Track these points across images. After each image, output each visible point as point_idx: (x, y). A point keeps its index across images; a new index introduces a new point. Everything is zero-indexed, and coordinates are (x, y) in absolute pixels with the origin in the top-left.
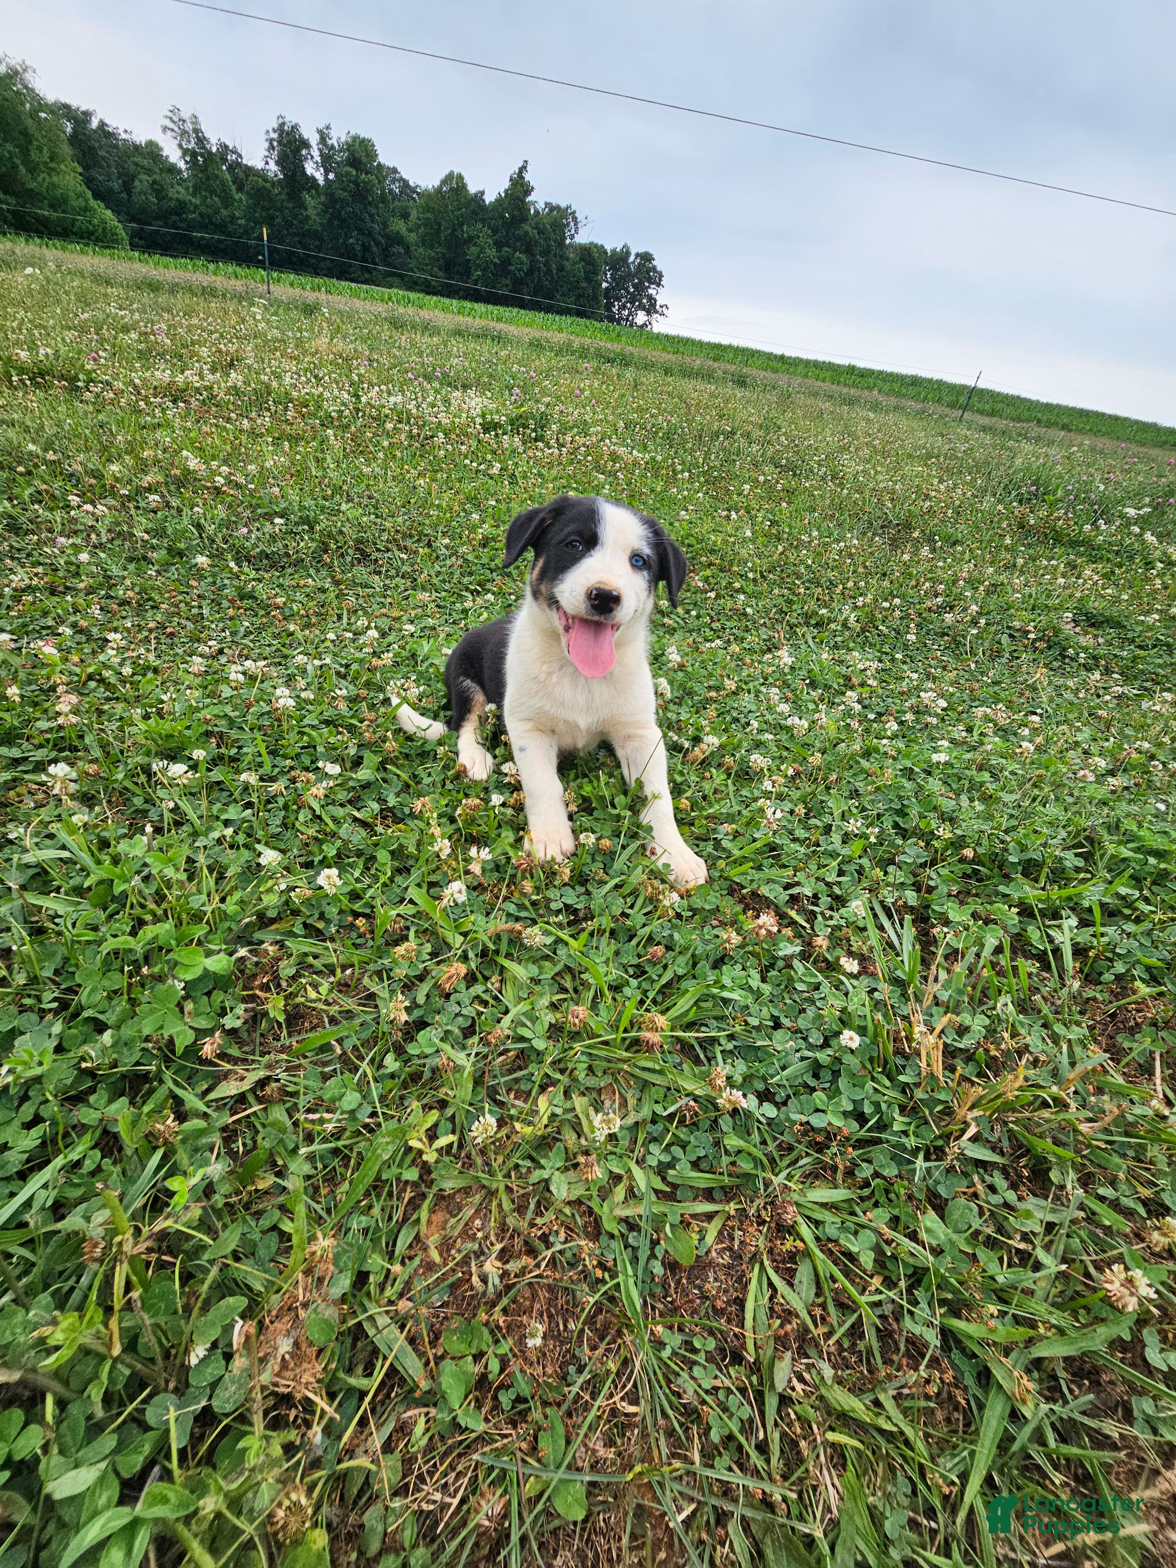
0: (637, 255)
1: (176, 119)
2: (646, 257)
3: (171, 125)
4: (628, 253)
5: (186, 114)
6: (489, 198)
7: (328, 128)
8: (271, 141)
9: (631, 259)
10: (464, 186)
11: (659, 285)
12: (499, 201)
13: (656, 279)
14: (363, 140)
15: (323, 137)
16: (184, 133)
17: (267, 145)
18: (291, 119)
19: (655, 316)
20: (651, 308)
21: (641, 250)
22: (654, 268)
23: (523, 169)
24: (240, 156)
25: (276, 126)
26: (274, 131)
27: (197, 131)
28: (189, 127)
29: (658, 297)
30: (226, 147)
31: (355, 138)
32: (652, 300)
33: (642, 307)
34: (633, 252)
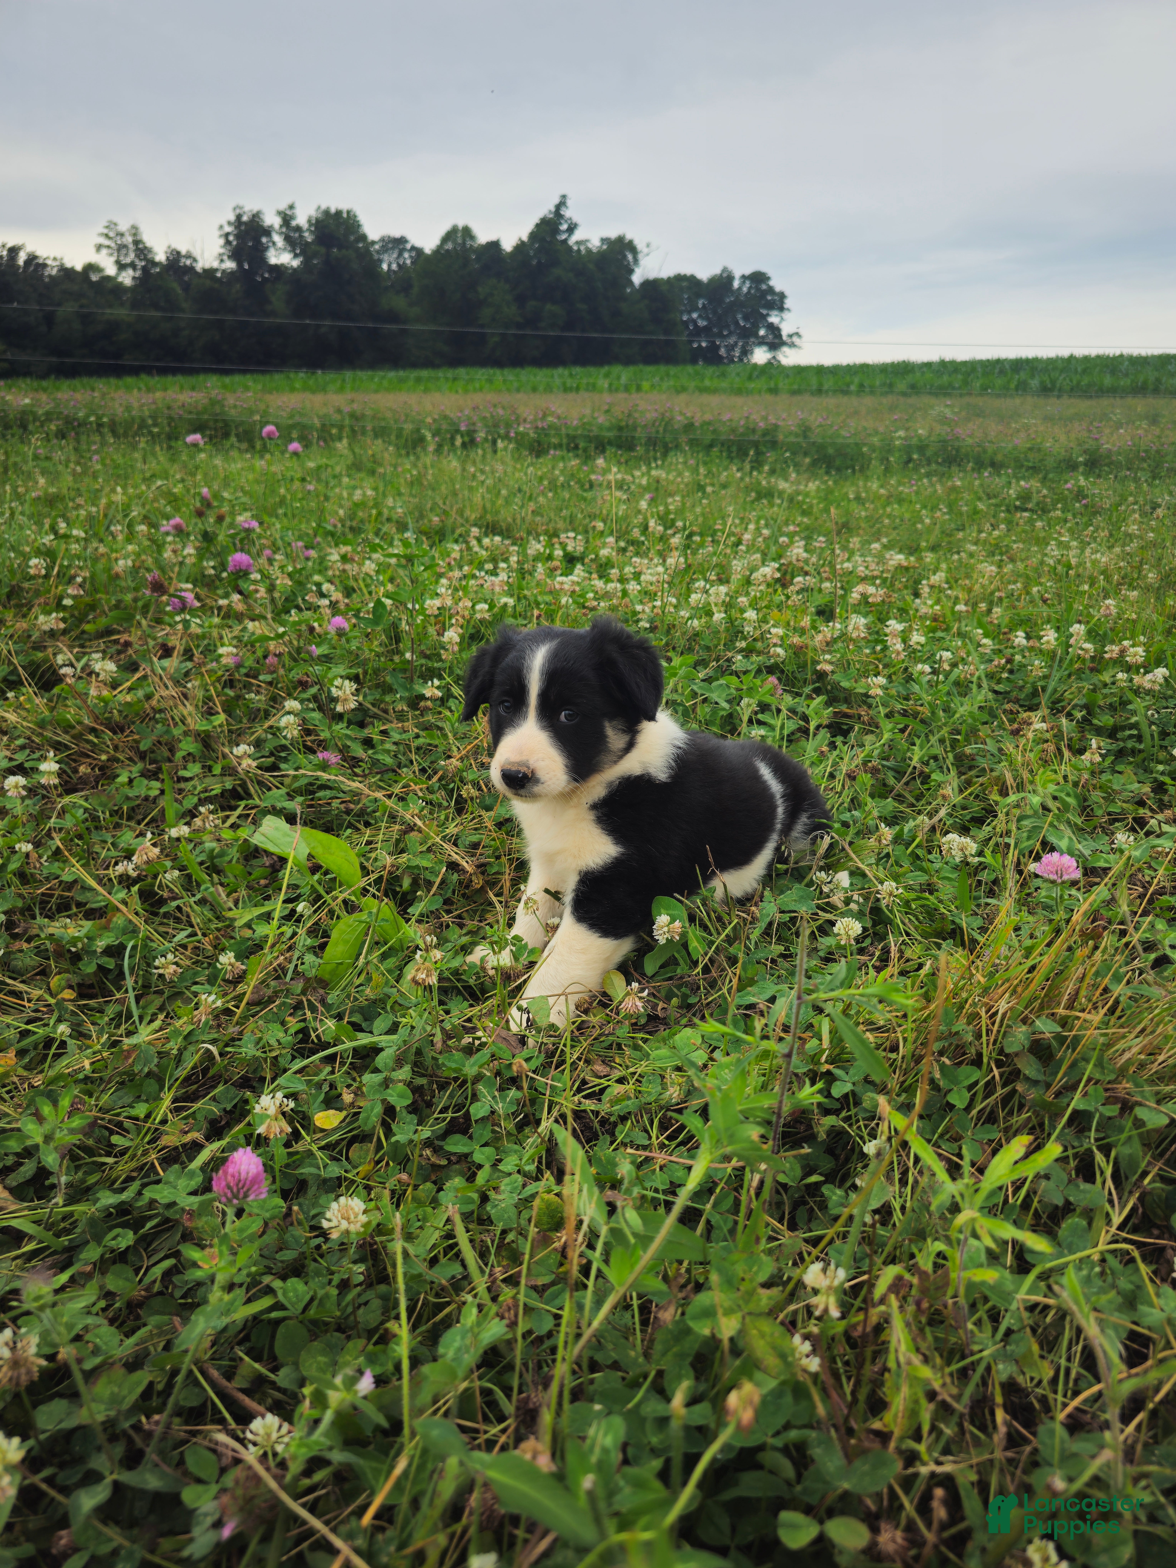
0: (744, 278)
1: (112, 234)
2: (758, 278)
3: (107, 242)
4: (730, 278)
5: (123, 227)
6: (508, 245)
7: (291, 207)
8: (227, 235)
9: (736, 284)
10: (472, 238)
11: (781, 309)
12: (520, 247)
13: (778, 302)
14: (339, 213)
15: (286, 219)
16: (121, 247)
17: (222, 241)
18: (250, 207)
19: (785, 349)
20: (776, 341)
21: (748, 272)
22: (771, 290)
23: (562, 204)
24: (195, 260)
25: (232, 218)
26: (229, 223)
27: (136, 242)
28: (129, 239)
29: (782, 326)
30: (178, 253)
31: (327, 212)
32: (775, 330)
33: (762, 342)
34: (737, 274)
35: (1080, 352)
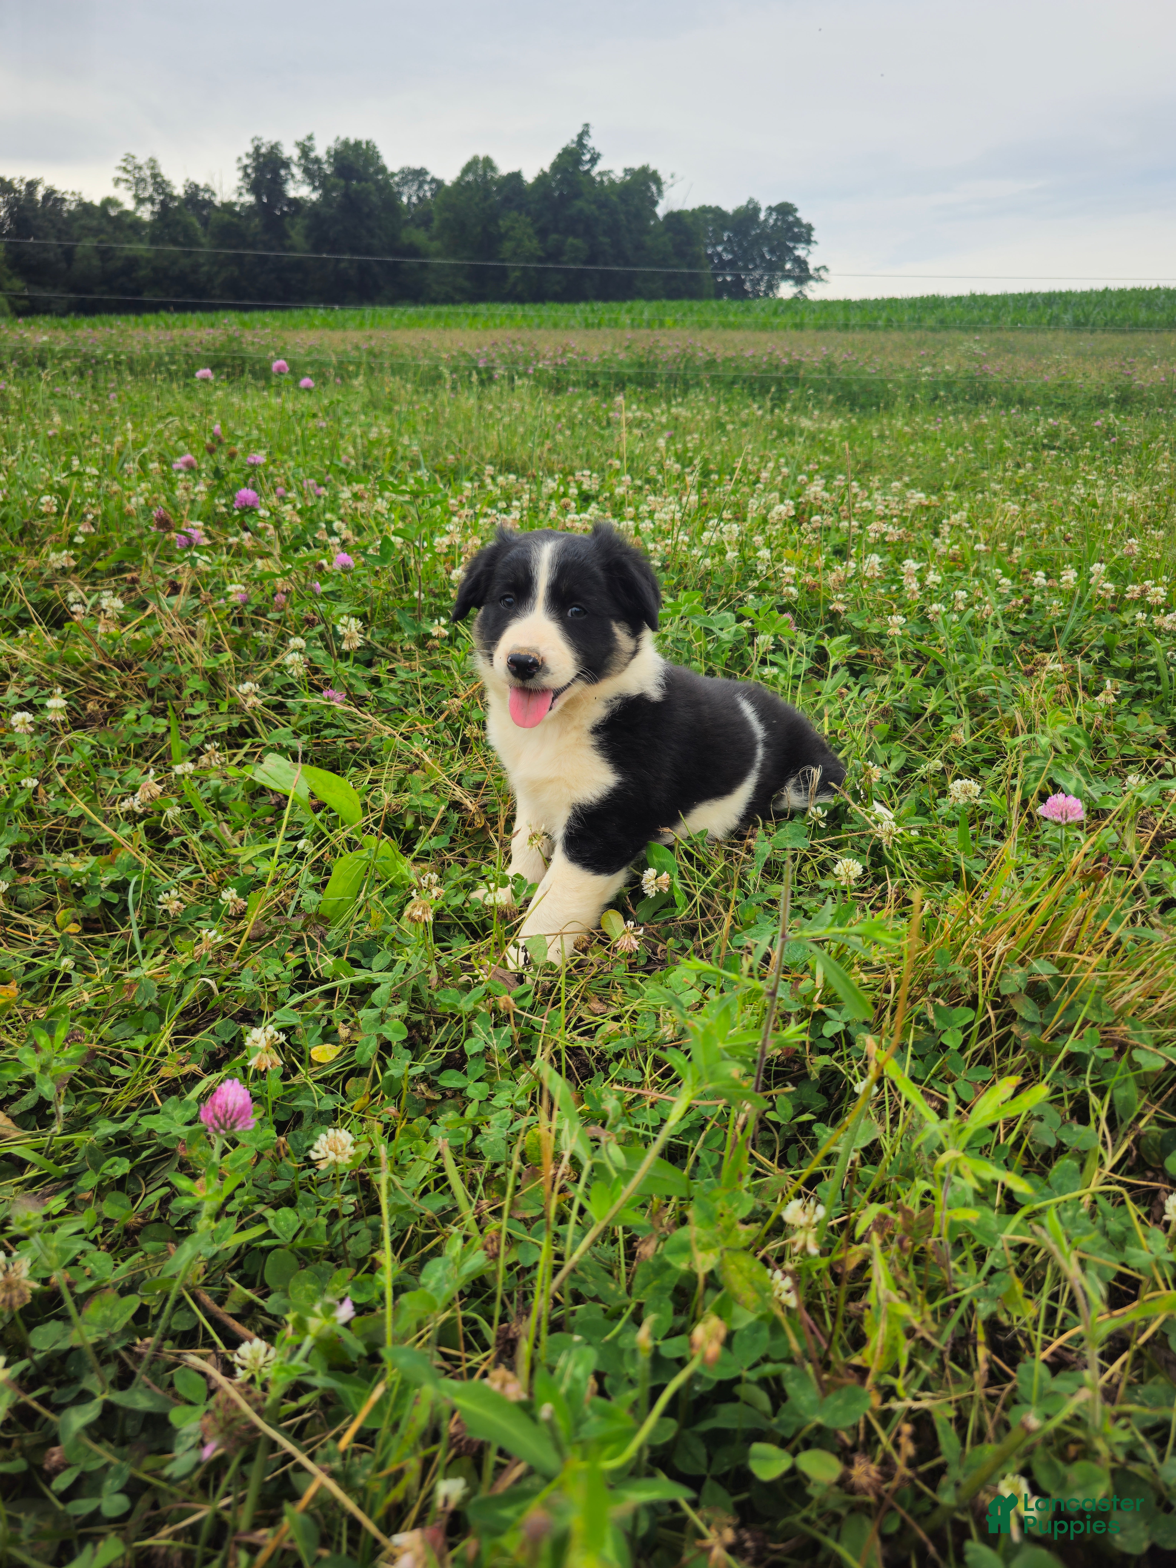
0: (770, 209)
1: (130, 168)
2: (785, 210)
3: (125, 176)
4: (756, 210)
5: (141, 160)
6: (529, 177)
7: (310, 138)
8: (246, 167)
9: (762, 216)
10: (493, 169)
11: (808, 242)
12: (542, 179)
13: (805, 235)
14: (358, 144)
15: (305, 150)
16: (140, 181)
17: (240, 174)
18: (269, 138)
19: (812, 283)
20: (802, 275)
21: (774, 203)
22: (798, 222)
23: (584, 133)
24: (213, 194)
25: (251, 150)
26: (248, 155)
27: (155, 176)
28: (146, 173)
29: (809, 260)
30: (197, 186)
31: (346, 143)
32: (801, 263)
33: (787, 276)
34: (764, 206)
35: (1115, 285)
